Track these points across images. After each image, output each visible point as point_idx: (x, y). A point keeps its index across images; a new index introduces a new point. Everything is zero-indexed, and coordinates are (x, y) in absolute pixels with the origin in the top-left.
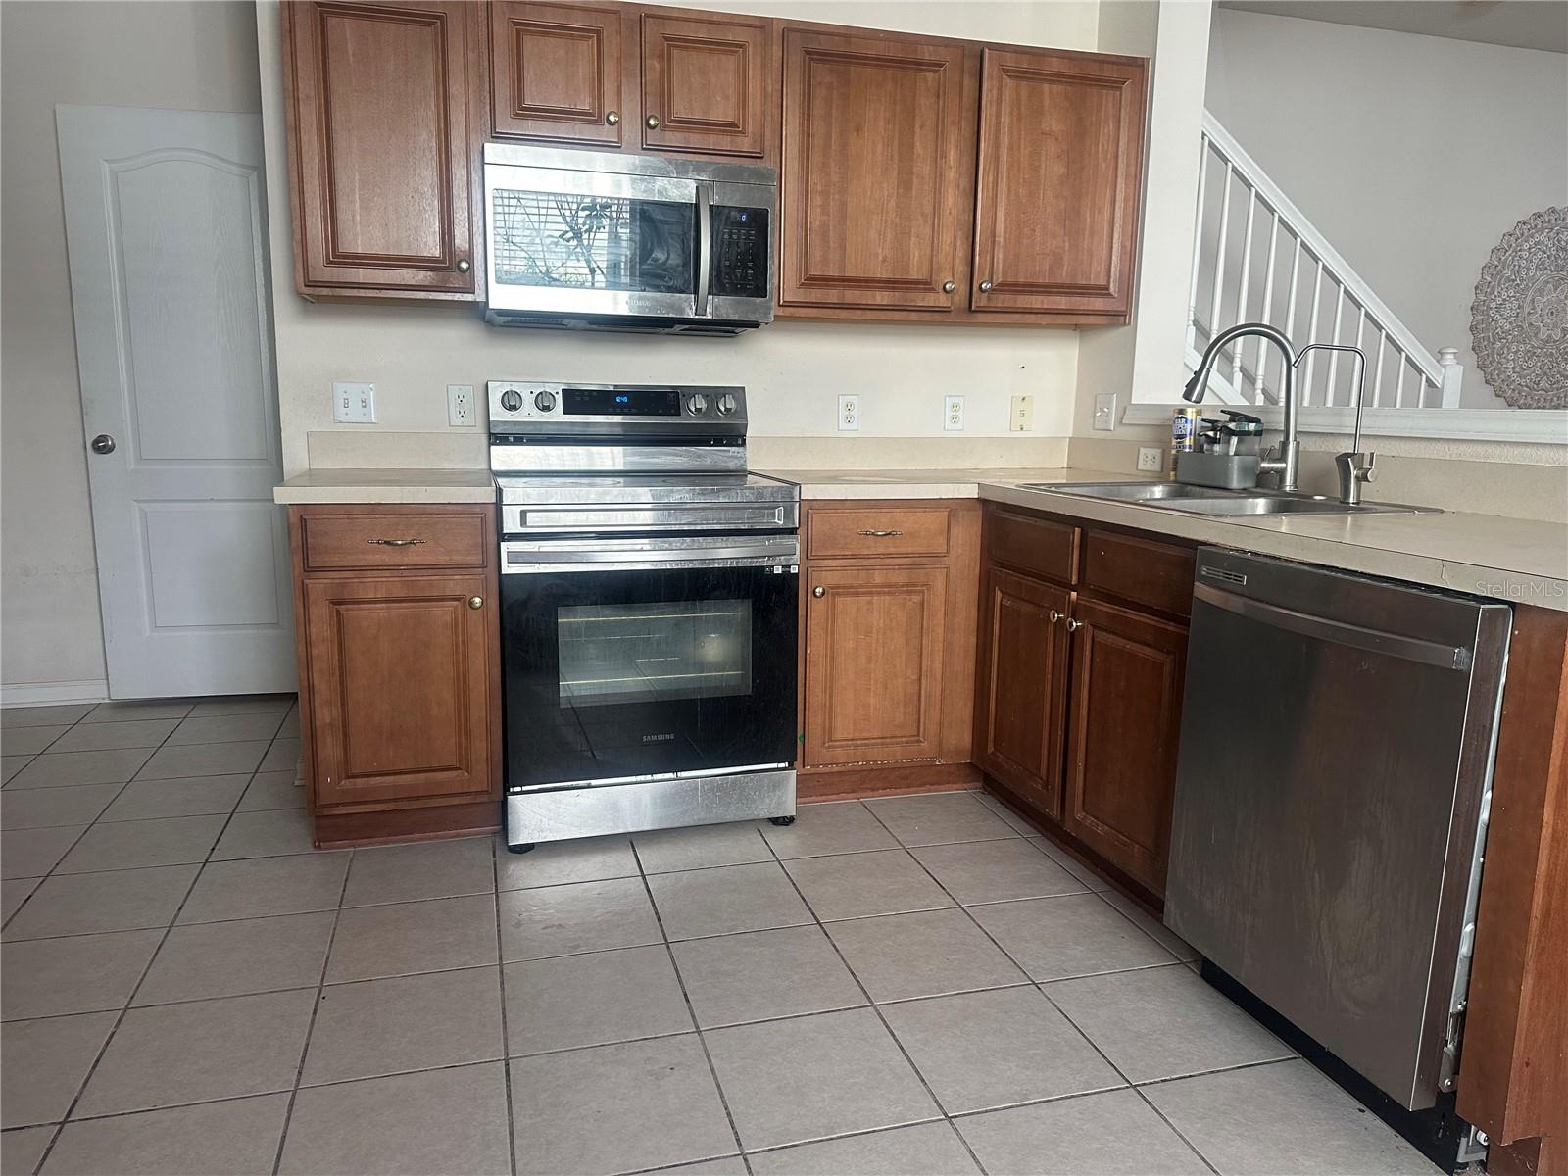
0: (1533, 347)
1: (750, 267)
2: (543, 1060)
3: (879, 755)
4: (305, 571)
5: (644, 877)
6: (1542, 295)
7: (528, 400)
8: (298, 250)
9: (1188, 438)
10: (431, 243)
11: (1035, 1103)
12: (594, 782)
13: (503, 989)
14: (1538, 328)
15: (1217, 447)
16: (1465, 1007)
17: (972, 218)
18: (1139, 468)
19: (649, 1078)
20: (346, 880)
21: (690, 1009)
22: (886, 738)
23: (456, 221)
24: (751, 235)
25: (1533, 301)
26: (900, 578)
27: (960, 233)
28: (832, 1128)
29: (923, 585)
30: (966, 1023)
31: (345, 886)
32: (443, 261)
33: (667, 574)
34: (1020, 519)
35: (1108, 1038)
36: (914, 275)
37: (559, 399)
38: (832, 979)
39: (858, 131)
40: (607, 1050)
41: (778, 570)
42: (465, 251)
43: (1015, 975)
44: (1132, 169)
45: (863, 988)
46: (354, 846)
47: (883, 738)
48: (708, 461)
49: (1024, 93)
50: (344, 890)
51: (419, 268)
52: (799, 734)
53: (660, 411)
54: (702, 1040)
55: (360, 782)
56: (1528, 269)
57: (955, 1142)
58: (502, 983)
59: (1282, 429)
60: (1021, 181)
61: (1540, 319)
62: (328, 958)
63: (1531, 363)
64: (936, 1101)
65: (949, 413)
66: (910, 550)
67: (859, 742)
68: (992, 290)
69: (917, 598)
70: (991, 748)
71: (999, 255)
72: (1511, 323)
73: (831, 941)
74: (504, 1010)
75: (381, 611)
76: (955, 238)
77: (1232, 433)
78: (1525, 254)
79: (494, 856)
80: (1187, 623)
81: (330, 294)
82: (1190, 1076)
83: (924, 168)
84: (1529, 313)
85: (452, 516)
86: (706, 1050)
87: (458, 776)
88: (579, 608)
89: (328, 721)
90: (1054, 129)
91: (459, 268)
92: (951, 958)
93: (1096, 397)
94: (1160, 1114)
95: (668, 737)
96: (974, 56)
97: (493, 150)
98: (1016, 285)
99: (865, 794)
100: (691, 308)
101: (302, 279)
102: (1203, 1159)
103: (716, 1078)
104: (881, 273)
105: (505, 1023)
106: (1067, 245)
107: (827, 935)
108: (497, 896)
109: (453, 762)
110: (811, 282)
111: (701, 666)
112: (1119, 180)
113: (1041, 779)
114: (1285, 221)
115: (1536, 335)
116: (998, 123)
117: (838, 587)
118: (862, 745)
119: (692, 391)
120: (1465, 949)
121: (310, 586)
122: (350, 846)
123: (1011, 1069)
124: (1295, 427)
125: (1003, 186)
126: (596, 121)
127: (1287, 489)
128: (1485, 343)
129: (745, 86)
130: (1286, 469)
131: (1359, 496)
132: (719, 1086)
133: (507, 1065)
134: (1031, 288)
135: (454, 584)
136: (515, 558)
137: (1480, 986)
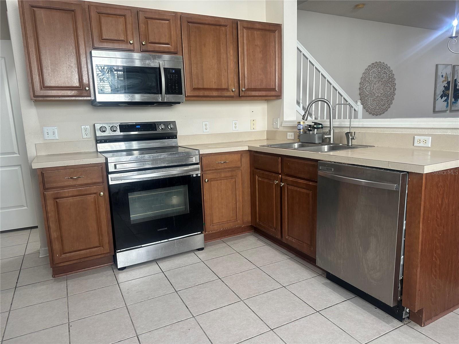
0: (374, 98)
1: (177, 86)
2: (148, 334)
3: (227, 226)
4: (44, 189)
5: (163, 272)
6: (375, 84)
7: (108, 129)
8: (31, 86)
9: (302, 130)
10: (76, 82)
11: (294, 321)
12: (143, 246)
13: (129, 314)
14: (375, 93)
15: (311, 132)
16: (403, 278)
17: (238, 70)
18: (288, 138)
19: (183, 333)
20: (67, 287)
21: (189, 310)
22: (228, 221)
23: (83, 75)
24: (176, 76)
25: (373, 86)
26: (229, 174)
27: (235, 74)
28: (241, 339)
29: (235, 176)
30: (269, 301)
31: (67, 288)
32: (80, 87)
33: (162, 180)
34: (262, 155)
35: (307, 299)
36: (224, 87)
37: (118, 127)
38: (228, 294)
39: (204, 45)
40: (168, 327)
41: (195, 176)
42: (87, 84)
43: (278, 285)
44: (280, 55)
45: (237, 296)
46: (66, 275)
47: (227, 221)
48: (166, 144)
49: (250, 34)
50: (67, 290)
51: (72, 90)
52: (204, 223)
53: (151, 130)
54: (195, 319)
55: (68, 255)
56: (372, 78)
57: (276, 336)
58: (128, 312)
59: (329, 126)
60: (251, 59)
61: (375, 91)
62: (68, 313)
63: (374, 103)
64: (267, 326)
65: (234, 125)
66: (231, 166)
67: (220, 223)
68: (245, 90)
69: (234, 180)
70: (258, 220)
71: (246, 81)
72: (369, 92)
73: (225, 283)
74: (131, 320)
75: (71, 200)
76: (234, 76)
77: (315, 128)
78: (371, 74)
79: (114, 272)
80: (316, 182)
81: (43, 99)
82: (331, 306)
83: (224, 56)
84: (373, 89)
85: (91, 168)
86: (197, 322)
87: (99, 249)
88: (135, 193)
89: (56, 236)
90: (258, 44)
91: (86, 89)
92: (259, 283)
93: (273, 119)
94: (327, 318)
95: (165, 229)
96: (235, 23)
97: (94, 53)
98: (251, 89)
99: (222, 238)
100: (160, 99)
101: (33, 95)
102: (341, 329)
103: (203, 330)
104: (214, 87)
105: (133, 324)
106: (264, 77)
107: (223, 281)
108: (118, 285)
109: (98, 245)
110: (195, 89)
111: (173, 206)
112: (276, 58)
113: (274, 228)
114: (317, 68)
115: (375, 95)
116: (243, 43)
117: (212, 179)
118: (221, 224)
119: (160, 123)
120: (402, 263)
121: (46, 194)
122: (65, 275)
123: (284, 312)
124: (333, 126)
125: (246, 60)
126: (126, 43)
127: (332, 142)
128: (363, 98)
129: (170, 32)
130: (331, 137)
131: (352, 143)
132: (204, 332)
133: (138, 337)
134: (255, 90)
135: (94, 189)
136: (113, 179)
137: (406, 272)
